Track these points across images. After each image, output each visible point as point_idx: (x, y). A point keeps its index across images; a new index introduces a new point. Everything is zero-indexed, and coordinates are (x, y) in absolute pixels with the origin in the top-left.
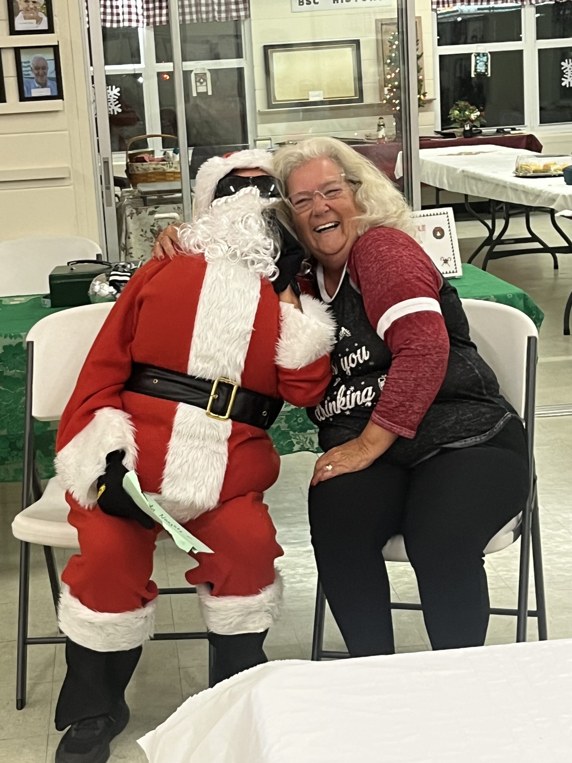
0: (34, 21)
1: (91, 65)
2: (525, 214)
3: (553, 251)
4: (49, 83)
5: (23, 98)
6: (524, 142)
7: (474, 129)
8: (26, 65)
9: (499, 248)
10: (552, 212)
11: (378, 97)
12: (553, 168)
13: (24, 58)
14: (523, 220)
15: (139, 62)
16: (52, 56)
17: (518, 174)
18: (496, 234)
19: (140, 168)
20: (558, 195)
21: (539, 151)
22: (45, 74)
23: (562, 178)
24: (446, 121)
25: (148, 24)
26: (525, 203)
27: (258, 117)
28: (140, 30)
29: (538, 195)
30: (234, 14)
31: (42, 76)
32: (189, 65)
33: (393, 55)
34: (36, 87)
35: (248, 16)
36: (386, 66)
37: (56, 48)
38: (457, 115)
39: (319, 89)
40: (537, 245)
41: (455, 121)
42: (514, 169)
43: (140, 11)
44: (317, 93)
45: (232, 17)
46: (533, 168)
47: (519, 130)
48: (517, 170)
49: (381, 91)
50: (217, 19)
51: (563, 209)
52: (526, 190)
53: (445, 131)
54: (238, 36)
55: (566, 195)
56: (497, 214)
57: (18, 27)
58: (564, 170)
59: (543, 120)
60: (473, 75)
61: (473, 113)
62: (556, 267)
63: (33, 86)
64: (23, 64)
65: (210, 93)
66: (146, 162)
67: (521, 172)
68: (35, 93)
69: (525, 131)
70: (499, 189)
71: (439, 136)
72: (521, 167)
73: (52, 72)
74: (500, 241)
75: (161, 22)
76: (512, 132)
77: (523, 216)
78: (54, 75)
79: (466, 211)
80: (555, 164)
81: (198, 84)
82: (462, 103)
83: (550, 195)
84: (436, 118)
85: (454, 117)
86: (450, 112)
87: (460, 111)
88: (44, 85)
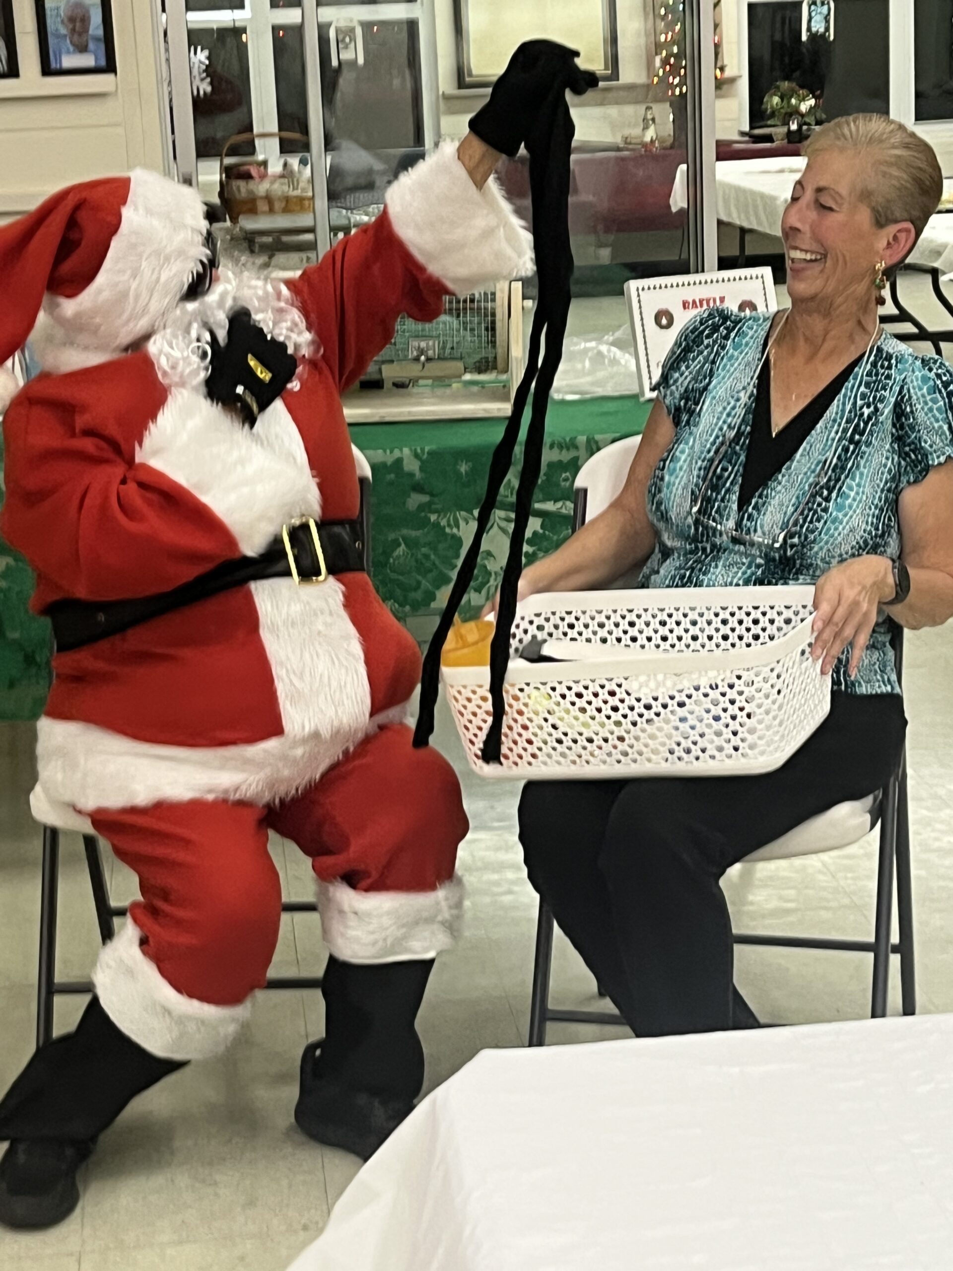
1: (164, 10)
3: (936, 338)
4: (91, 46)
7: (805, 127)
10: (935, 273)
11: (643, 71)
15: (242, 7)
19: (242, 188)
22: (87, 31)
24: (757, 114)
27: (442, 104)
31: (80, 34)
32: (328, 14)
34: (68, 52)
36: (658, 21)
38: (777, 104)
41: (773, 115)
49: (650, 64)
53: (756, 131)
59: (922, 115)
60: (804, 38)
61: (804, 100)
63: (64, 50)
65: (360, 62)
66: (252, 178)
68: (68, 62)
71: (747, 138)
81: (341, 46)
82: (785, 85)
84: (740, 109)
85: (772, 107)
86: (765, 100)
87: (782, 98)
88: (82, 49)
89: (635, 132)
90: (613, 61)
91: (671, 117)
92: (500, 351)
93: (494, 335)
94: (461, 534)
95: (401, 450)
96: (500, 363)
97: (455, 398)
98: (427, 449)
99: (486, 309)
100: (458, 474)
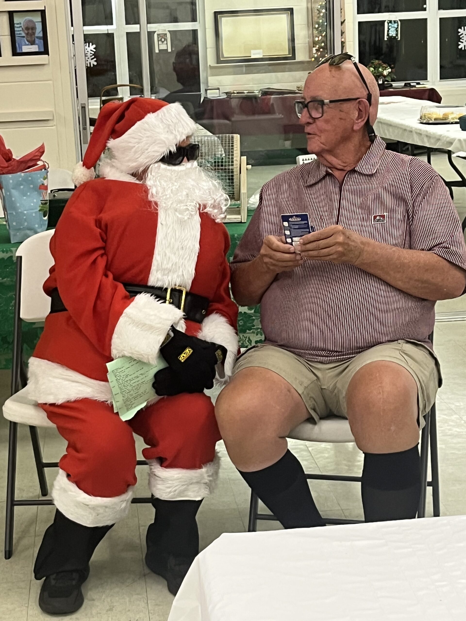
1: (72, 26)
2: (427, 154)
4: (37, 41)
5: (15, 53)
6: (427, 94)
10: (449, 153)
12: (450, 117)
13: (16, 20)
14: (425, 158)
15: (112, 24)
16: (39, 19)
17: (422, 121)
20: (454, 140)
21: (439, 102)
22: (34, 34)
23: (458, 125)
26: (428, 145)
29: (438, 139)
31: (31, 36)
32: (153, 27)
33: (321, 21)
34: (26, 45)
36: (315, 30)
37: (43, 13)
39: (260, 48)
42: (419, 117)
44: (257, 51)
46: (435, 116)
47: (423, 84)
48: (421, 118)
49: (310, 51)
51: (459, 150)
52: (429, 135)
54: (193, 3)
55: (462, 139)
58: (460, 118)
59: (443, 77)
60: (386, 39)
63: (23, 43)
64: (16, 25)
65: (170, 50)
67: (424, 120)
68: (26, 49)
69: (427, 85)
70: (407, 134)
72: (425, 116)
76: (417, 86)
77: (425, 155)
78: (41, 35)
80: (452, 113)
81: (160, 42)
82: (376, 62)
83: (448, 139)
88: (32, 43)
90: (293, 50)
92: (236, 189)
96: (236, 196)
99: (229, 169)
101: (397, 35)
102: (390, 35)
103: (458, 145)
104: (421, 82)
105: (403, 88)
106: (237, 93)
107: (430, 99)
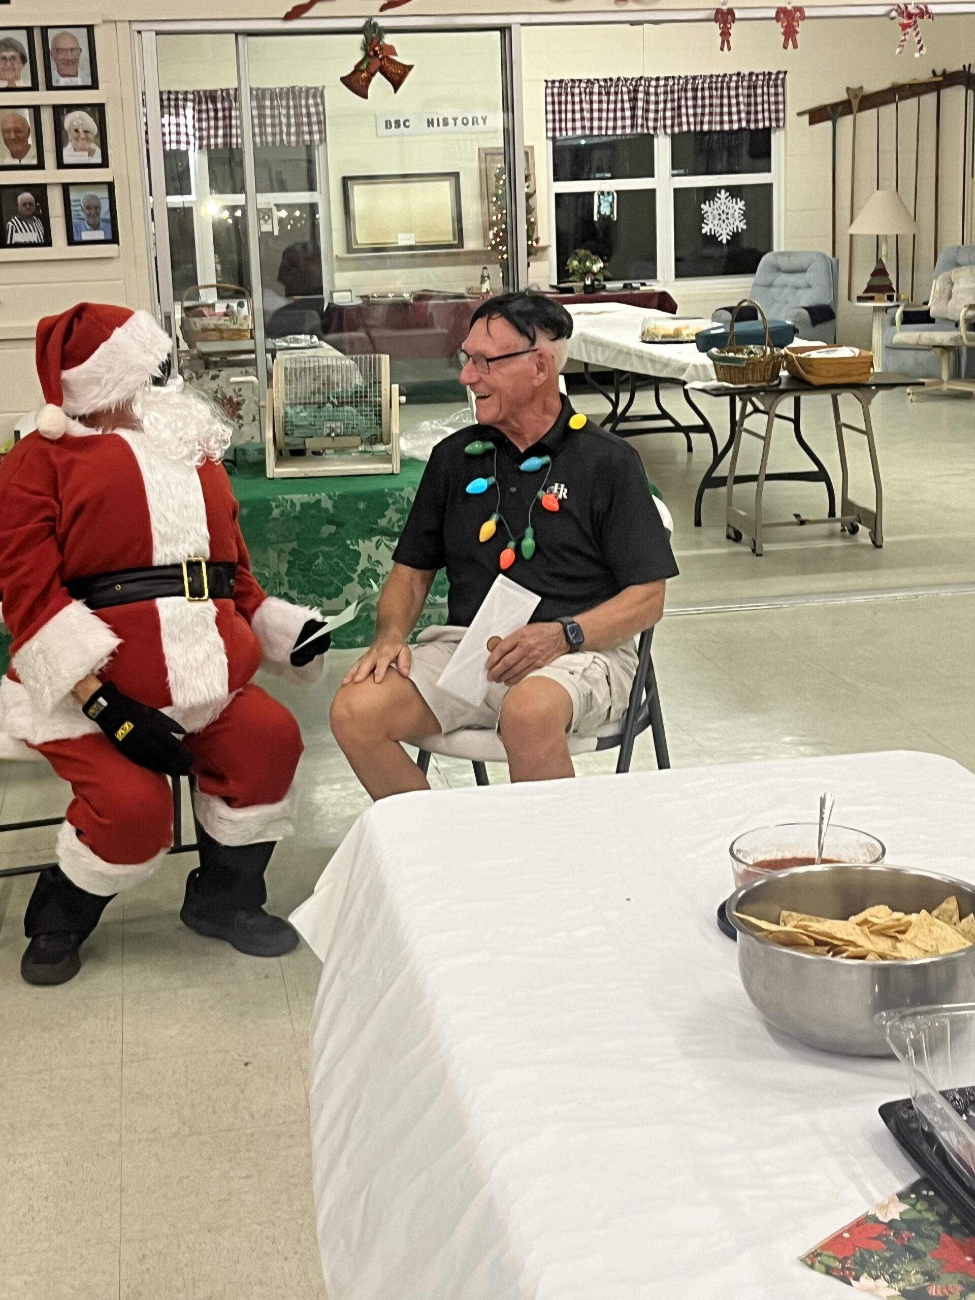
0: (86, 153)
1: (151, 194)
2: (653, 387)
3: (687, 430)
4: (102, 225)
6: (655, 301)
7: (596, 283)
8: (76, 203)
9: (622, 426)
10: (684, 384)
11: (481, 242)
12: (684, 333)
13: (73, 196)
14: (652, 394)
15: (190, 193)
16: (106, 194)
17: (644, 339)
18: (620, 410)
19: (198, 323)
20: (687, 365)
21: (674, 312)
22: (98, 214)
23: (694, 345)
24: (563, 272)
25: (200, 147)
26: (651, 373)
27: (336, 264)
28: (191, 153)
29: (666, 364)
30: (307, 137)
31: (94, 217)
33: (500, 192)
34: (86, 229)
35: (323, 140)
36: (491, 205)
37: (111, 186)
38: (576, 266)
39: (410, 231)
40: (668, 423)
41: (573, 273)
42: (640, 334)
43: (191, 131)
44: (408, 235)
45: (304, 141)
46: (662, 332)
47: (650, 285)
48: (643, 334)
49: (485, 236)
50: (285, 142)
51: (693, 380)
52: (653, 358)
53: (562, 285)
54: (310, 162)
55: (698, 364)
56: (621, 387)
57: (67, 160)
58: (697, 335)
59: (679, 274)
60: (596, 219)
61: (595, 263)
62: (690, 449)
63: (83, 228)
64: (72, 203)
65: (276, 233)
66: (204, 316)
67: (648, 336)
68: (86, 236)
69: (655, 286)
70: (622, 357)
71: (555, 290)
72: (648, 330)
73: (107, 213)
74: (624, 418)
75: (216, 145)
76: (642, 288)
77: (651, 389)
79: (585, 382)
80: (687, 328)
81: (262, 222)
82: (582, 252)
83: (680, 364)
84: (551, 269)
85: (573, 268)
86: (568, 263)
87: (580, 262)
88: (96, 227)
89: (476, 284)
90: (459, 232)
91: (501, 275)
92: (384, 429)
93: (380, 420)
94: (360, 550)
95: (320, 494)
96: (385, 438)
97: (355, 461)
98: (337, 493)
99: (375, 402)
100: (357, 509)
101: (612, 212)
102: (602, 213)
103: (693, 373)
104: (648, 282)
105: (620, 290)
106: (378, 297)
107: (661, 308)
